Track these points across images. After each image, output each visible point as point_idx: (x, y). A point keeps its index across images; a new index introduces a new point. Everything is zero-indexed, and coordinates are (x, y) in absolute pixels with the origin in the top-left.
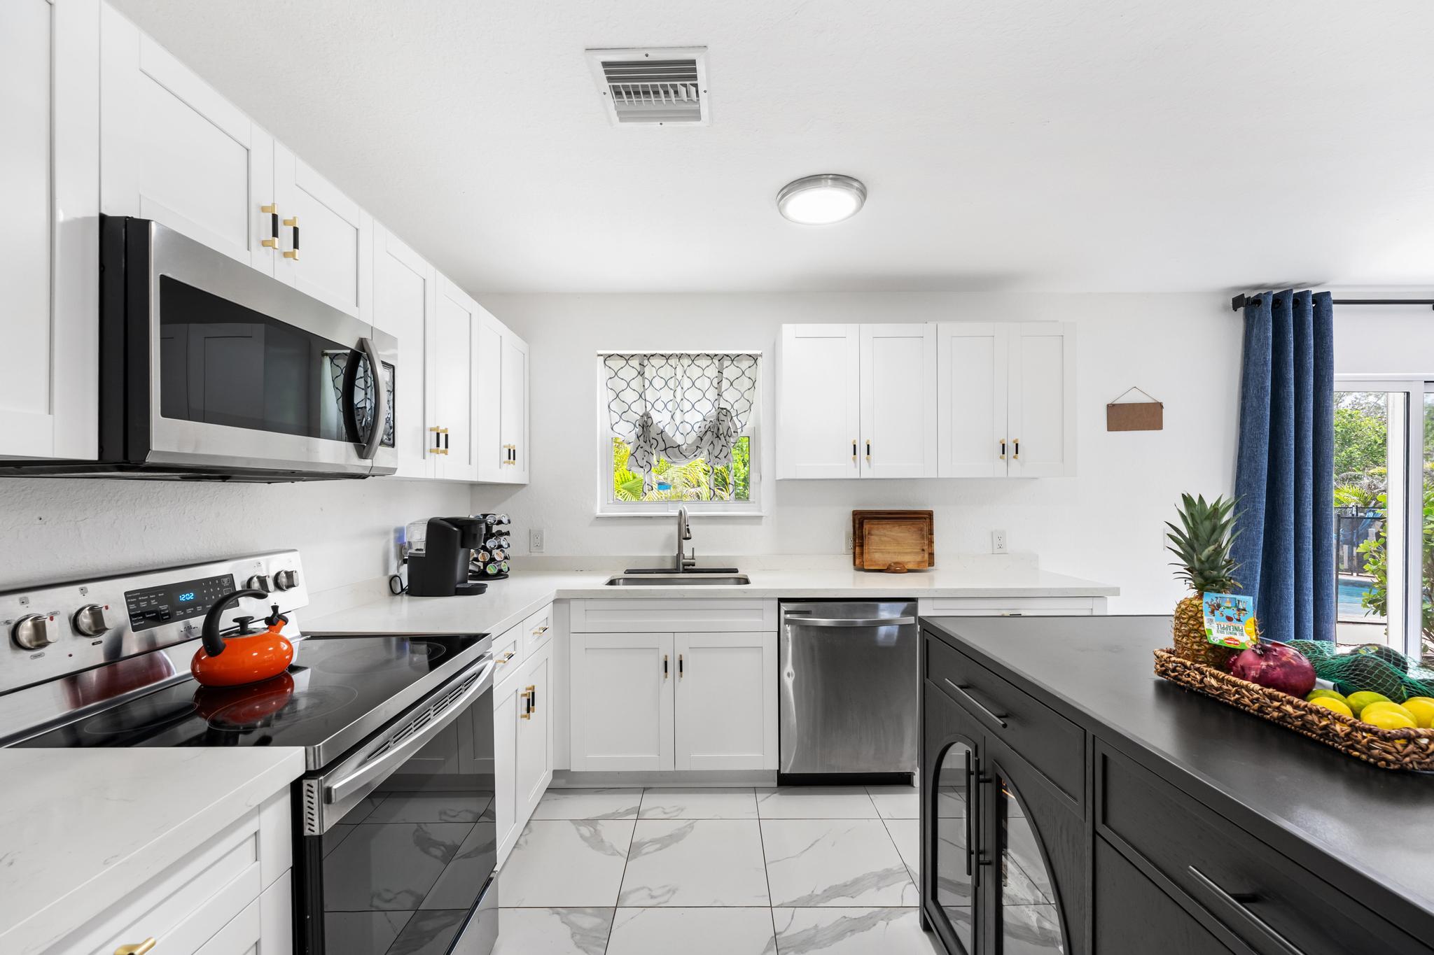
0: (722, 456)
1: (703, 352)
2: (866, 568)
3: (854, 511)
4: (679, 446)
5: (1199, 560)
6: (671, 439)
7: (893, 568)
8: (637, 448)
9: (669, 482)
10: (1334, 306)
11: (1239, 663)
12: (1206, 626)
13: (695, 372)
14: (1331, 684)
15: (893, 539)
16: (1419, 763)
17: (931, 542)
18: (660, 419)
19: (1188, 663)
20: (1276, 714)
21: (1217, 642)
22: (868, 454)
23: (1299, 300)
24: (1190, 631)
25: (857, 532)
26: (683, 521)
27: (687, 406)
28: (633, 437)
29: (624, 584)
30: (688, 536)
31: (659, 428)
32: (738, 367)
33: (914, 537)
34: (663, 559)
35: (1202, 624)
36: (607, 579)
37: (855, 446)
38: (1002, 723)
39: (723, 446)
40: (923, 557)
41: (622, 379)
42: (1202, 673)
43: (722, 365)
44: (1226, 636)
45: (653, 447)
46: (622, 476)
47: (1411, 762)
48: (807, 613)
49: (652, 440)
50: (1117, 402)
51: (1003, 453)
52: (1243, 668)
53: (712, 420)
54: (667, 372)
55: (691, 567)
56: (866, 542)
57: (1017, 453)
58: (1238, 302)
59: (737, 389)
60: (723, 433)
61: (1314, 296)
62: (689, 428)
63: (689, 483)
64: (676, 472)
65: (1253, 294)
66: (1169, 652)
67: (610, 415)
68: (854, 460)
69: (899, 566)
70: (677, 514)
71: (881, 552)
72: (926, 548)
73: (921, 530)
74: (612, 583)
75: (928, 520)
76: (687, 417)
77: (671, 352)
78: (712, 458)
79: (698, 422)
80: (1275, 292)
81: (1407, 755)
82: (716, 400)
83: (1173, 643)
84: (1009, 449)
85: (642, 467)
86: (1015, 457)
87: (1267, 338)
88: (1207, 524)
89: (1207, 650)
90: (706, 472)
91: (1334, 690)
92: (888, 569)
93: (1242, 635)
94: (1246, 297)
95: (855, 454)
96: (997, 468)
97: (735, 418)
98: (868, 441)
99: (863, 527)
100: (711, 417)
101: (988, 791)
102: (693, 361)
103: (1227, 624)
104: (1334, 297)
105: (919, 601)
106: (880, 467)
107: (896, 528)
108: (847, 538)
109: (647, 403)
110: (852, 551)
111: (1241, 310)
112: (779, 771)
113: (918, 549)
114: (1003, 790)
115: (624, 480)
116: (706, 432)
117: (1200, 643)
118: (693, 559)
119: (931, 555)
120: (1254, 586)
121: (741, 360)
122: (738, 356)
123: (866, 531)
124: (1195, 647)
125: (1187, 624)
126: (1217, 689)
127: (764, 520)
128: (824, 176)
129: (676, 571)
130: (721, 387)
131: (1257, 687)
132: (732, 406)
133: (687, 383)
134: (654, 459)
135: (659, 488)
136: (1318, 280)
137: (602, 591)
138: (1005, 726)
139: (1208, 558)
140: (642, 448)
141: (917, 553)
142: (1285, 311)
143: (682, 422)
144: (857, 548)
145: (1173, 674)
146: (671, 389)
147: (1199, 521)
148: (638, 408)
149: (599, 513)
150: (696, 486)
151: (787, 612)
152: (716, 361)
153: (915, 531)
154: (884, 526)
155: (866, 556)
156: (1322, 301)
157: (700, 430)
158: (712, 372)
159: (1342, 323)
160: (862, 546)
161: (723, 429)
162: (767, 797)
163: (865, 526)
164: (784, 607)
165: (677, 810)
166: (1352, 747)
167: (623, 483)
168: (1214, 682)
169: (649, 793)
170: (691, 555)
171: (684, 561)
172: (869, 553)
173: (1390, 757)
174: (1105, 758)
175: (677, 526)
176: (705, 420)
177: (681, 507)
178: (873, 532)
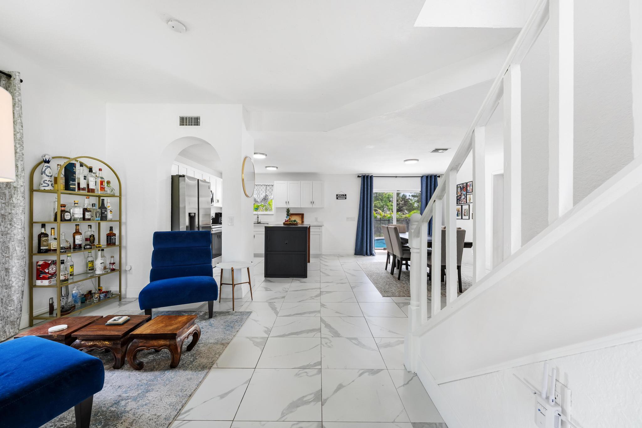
0: (266, 203)
1: (263, 184)
10: (375, 177)
22: (288, 203)
23: (367, 176)
43: (267, 187)
59: (269, 191)
60: (267, 199)
61: (370, 176)
72: (301, 220)
75: (302, 215)
80: (364, 175)
82: (265, 193)
86: (313, 204)
96: (310, 206)
100: (264, 196)
102: (261, 186)
106: (291, 205)
121: (270, 186)
127: (274, 215)
132: (268, 194)
133: (260, 190)
142: (365, 178)
153: (299, 217)
156: (371, 177)
159: (375, 180)
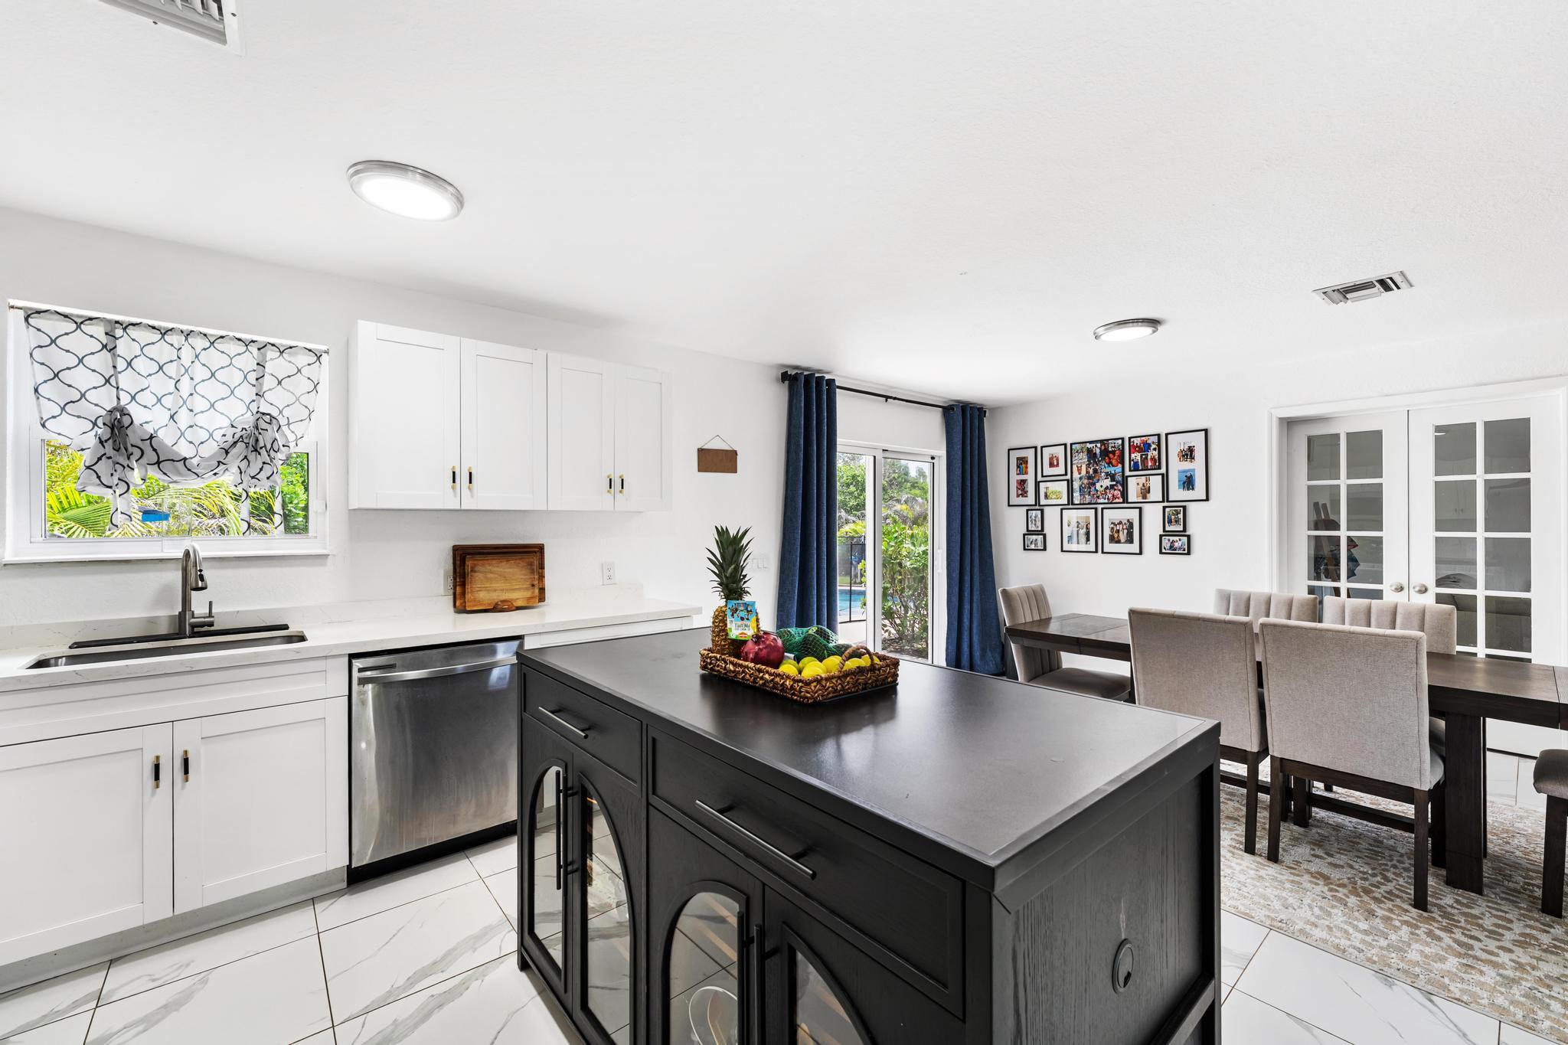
0: (261, 476)
1: (231, 334)
2: (468, 609)
3: (454, 546)
4: (185, 459)
5: (726, 576)
6: (169, 449)
7: (499, 607)
8: (100, 459)
9: (165, 509)
10: (837, 390)
11: (746, 650)
12: (729, 626)
13: (215, 359)
14: (793, 655)
15: (500, 576)
16: (822, 696)
17: (542, 577)
18: (146, 417)
19: (718, 656)
20: (761, 682)
21: (734, 637)
22: (470, 482)
23: (819, 382)
24: (720, 632)
25: (458, 570)
26: (191, 564)
27: (200, 404)
28: (90, 440)
29: (66, 664)
30: (200, 584)
31: (145, 431)
32: (290, 362)
33: (523, 572)
34: (152, 621)
35: (726, 625)
36: (32, 659)
37: (454, 473)
38: (584, 735)
39: (264, 463)
40: (533, 592)
41: (68, 351)
42: (725, 662)
43: (264, 356)
44: (740, 632)
45: (133, 458)
46: (63, 499)
47: (818, 696)
48: (390, 667)
49: (131, 449)
50: (705, 447)
51: (610, 488)
52: (746, 653)
53: (247, 427)
54: (162, 351)
55: (206, 628)
56: (468, 580)
57: (622, 488)
58: (785, 377)
59: (288, 391)
60: (265, 446)
61: (827, 380)
62: (205, 435)
63: (205, 512)
64: (179, 492)
65: (793, 372)
66: (710, 650)
67: (39, 405)
68: (453, 488)
69: (505, 604)
70: (180, 554)
71: (487, 590)
72: (536, 582)
73: (531, 564)
74: (41, 664)
75: (538, 554)
76: (200, 420)
77: (170, 325)
78: (246, 478)
79: (220, 428)
80: (806, 373)
81: (816, 692)
82: (254, 401)
83: (711, 642)
84: (615, 484)
85: (111, 487)
86: (621, 492)
87: (801, 407)
88: (730, 549)
89: (729, 644)
90: (236, 498)
91: (794, 660)
92: (496, 608)
93: (749, 630)
94: (789, 373)
95: (454, 482)
96: (604, 501)
97: (285, 429)
98: (470, 468)
99: (465, 563)
100: (246, 423)
101: (574, 803)
102: (212, 343)
103: (741, 622)
104: (837, 384)
105: (526, 638)
106: (484, 497)
107: (504, 564)
108: (446, 577)
109: (121, 392)
110: (452, 591)
111: (787, 382)
112: (349, 867)
113: (527, 585)
114: (588, 799)
115: (66, 505)
116: (235, 443)
117: (725, 640)
118: (210, 615)
119: (542, 590)
120: (794, 598)
121: (296, 354)
122: (291, 348)
123: (468, 569)
124: (723, 643)
125: (718, 626)
126: (733, 672)
127: (330, 560)
128: (412, 169)
129: (180, 634)
130: (261, 385)
131: (752, 665)
132: (281, 412)
133: (200, 373)
134: (135, 476)
135: (143, 520)
136: (829, 370)
137: (19, 679)
138: (586, 737)
139: (731, 574)
140: (110, 458)
141: (527, 589)
142: (811, 388)
143: (191, 427)
144: (458, 588)
145: (710, 667)
146: (170, 378)
147: (726, 547)
148: (106, 399)
149: (9, 557)
150: (218, 515)
151: (361, 670)
152: (253, 349)
153: (524, 566)
154: (489, 562)
155: (468, 596)
157: (225, 439)
158: (248, 361)
159: (841, 403)
160: (463, 585)
161: (265, 439)
162: (332, 904)
163: (467, 563)
164: (358, 664)
165: (179, 968)
166: (793, 694)
167: (64, 510)
168: (732, 667)
169: (120, 964)
170: (208, 612)
171: (193, 620)
172: (472, 592)
173: (809, 695)
174: (654, 740)
175: (180, 573)
176: (233, 426)
177: (187, 543)
178: (476, 569)
